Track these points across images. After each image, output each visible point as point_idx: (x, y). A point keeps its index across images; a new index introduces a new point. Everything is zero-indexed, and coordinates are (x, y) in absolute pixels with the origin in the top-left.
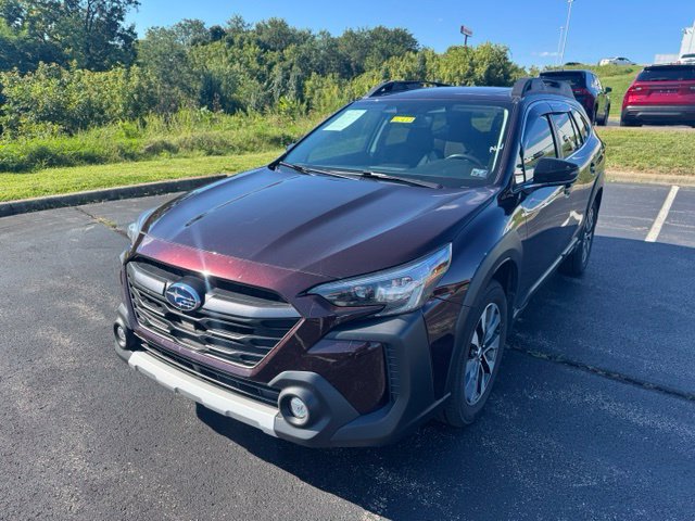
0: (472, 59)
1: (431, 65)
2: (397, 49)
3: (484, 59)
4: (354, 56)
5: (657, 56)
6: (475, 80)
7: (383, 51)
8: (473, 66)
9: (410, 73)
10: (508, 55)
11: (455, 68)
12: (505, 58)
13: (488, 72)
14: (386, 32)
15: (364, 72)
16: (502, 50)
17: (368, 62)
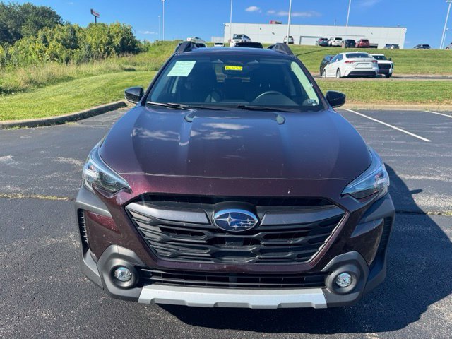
0: (109, 33)
1: (80, 35)
2: (48, 22)
3: (118, 33)
4: (10, 24)
5: (212, 38)
6: (114, 47)
7: (36, 23)
8: (112, 37)
9: (64, 40)
10: (133, 31)
11: (98, 38)
12: (131, 34)
13: (122, 42)
14: (34, 8)
15: (22, 37)
16: (128, 28)
17: (24, 30)
